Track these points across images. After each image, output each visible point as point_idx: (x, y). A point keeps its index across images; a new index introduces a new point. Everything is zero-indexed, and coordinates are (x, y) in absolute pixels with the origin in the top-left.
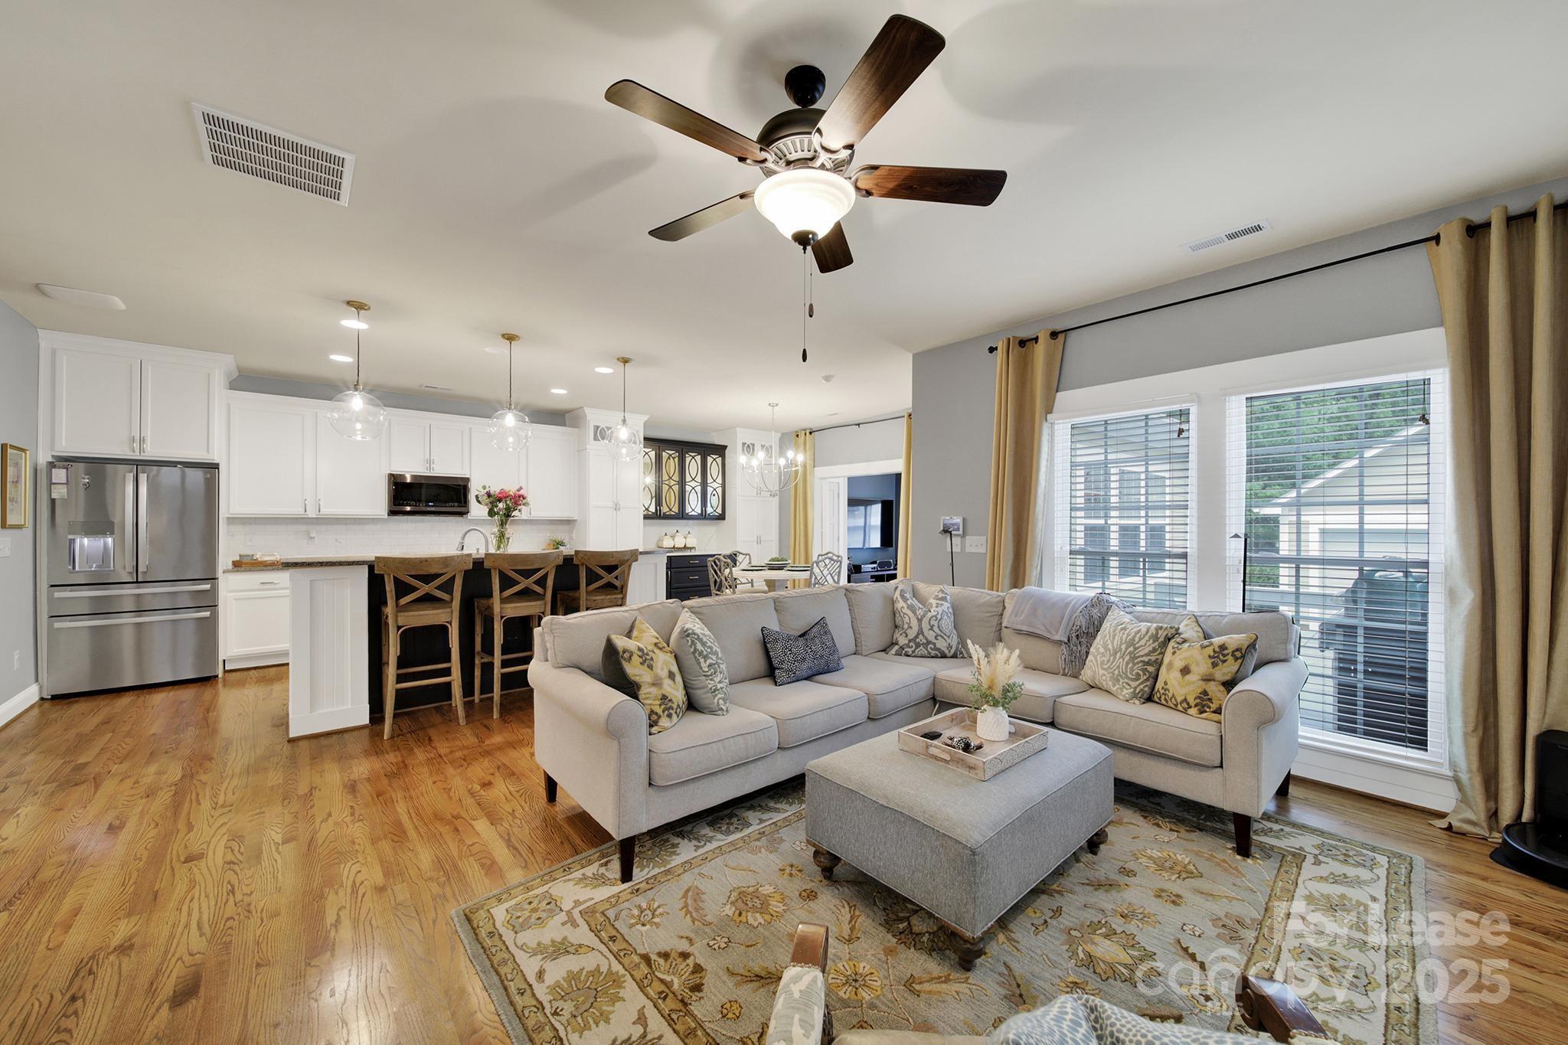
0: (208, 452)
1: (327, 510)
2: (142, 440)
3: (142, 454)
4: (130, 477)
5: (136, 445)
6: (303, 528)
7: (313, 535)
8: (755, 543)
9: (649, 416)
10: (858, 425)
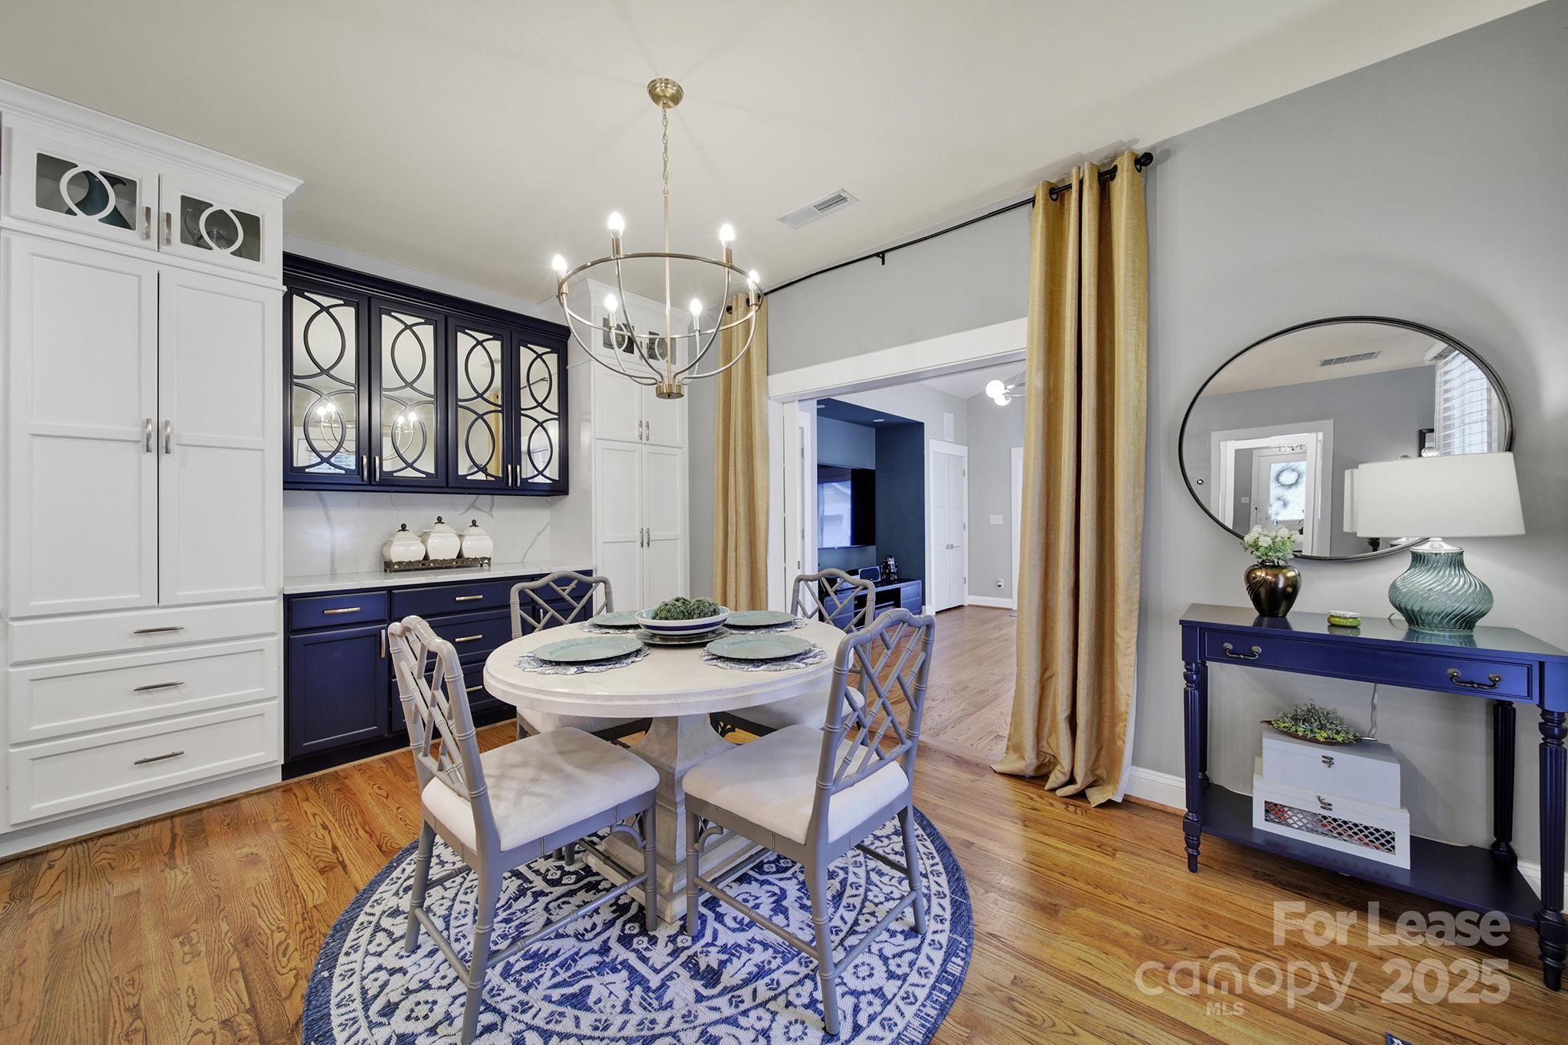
8: (638, 544)
9: (303, 182)
10: (882, 255)
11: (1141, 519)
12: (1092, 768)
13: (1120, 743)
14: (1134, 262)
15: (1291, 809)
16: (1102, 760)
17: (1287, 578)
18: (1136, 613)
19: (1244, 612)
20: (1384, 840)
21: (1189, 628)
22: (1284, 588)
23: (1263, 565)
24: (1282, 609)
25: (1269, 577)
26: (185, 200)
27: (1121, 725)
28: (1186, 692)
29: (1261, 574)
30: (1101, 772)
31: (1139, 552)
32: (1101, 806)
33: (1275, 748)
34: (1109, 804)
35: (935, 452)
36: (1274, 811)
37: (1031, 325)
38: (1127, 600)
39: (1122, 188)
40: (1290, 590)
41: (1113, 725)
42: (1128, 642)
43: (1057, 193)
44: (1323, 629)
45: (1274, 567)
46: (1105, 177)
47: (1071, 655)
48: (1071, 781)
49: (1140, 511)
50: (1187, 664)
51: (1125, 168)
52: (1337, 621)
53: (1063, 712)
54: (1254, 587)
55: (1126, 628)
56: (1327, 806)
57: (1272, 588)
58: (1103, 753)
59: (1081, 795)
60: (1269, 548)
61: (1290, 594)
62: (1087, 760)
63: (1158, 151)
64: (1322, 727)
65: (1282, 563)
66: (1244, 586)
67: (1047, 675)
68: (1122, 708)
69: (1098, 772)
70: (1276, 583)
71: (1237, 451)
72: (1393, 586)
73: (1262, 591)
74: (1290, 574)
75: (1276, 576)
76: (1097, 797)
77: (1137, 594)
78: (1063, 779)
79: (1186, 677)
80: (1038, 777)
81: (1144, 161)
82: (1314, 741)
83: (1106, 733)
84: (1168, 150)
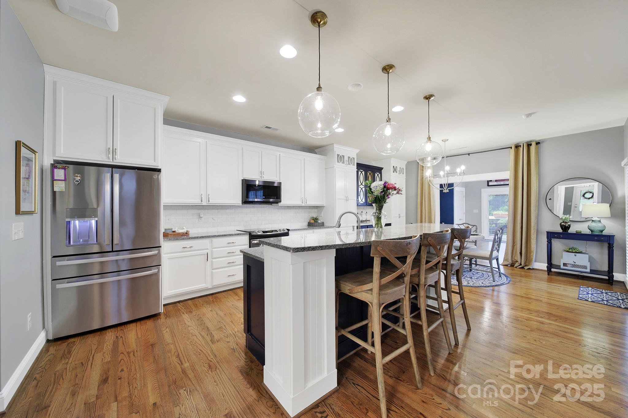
0: (155, 161)
1: (214, 201)
2: (114, 151)
3: (114, 161)
4: (108, 175)
5: (111, 156)
6: (196, 211)
7: (202, 216)
8: (398, 218)
9: (360, 150)
10: (469, 154)
11: (537, 214)
12: (525, 263)
13: (532, 257)
14: (536, 163)
15: (568, 264)
16: (527, 261)
17: (568, 224)
18: (536, 232)
19: (560, 230)
20: (585, 267)
21: (548, 233)
22: (567, 226)
23: (563, 222)
24: (567, 230)
25: (565, 224)
26: (348, 157)
27: (532, 253)
28: (547, 244)
29: (563, 224)
30: (527, 264)
31: (536, 220)
32: (527, 269)
33: (565, 254)
34: (529, 269)
35: (457, 191)
36: (565, 265)
37: (511, 173)
38: (534, 229)
39: (533, 148)
40: (569, 226)
41: (530, 253)
42: (534, 237)
43: (517, 147)
44: (575, 232)
45: (566, 222)
46: (529, 145)
47: (521, 240)
48: (521, 265)
49: (537, 212)
50: (548, 239)
51: (534, 144)
52: (577, 231)
53: (519, 251)
54: (562, 226)
55: (534, 234)
56: (575, 263)
57: (565, 226)
58: (528, 260)
59: (523, 268)
60: (565, 219)
61: (569, 227)
62: (524, 260)
63: (541, 141)
64: (575, 250)
65: (567, 222)
66: (560, 226)
67: (514, 245)
68: (533, 250)
69: (526, 264)
70: (566, 225)
71: (566, 188)
72: (588, 226)
73: (563, 227)
74: (569, 224)
75: (566, 224)
76: (526, 268)
77: (536, 228)
78: (519, 265)
79: (547, 241)
80: (512, 265)
81: (538, 143)
82: (573, 252)
83: (528, 256)
84: (543, 141)
